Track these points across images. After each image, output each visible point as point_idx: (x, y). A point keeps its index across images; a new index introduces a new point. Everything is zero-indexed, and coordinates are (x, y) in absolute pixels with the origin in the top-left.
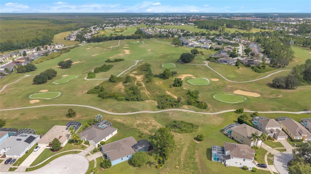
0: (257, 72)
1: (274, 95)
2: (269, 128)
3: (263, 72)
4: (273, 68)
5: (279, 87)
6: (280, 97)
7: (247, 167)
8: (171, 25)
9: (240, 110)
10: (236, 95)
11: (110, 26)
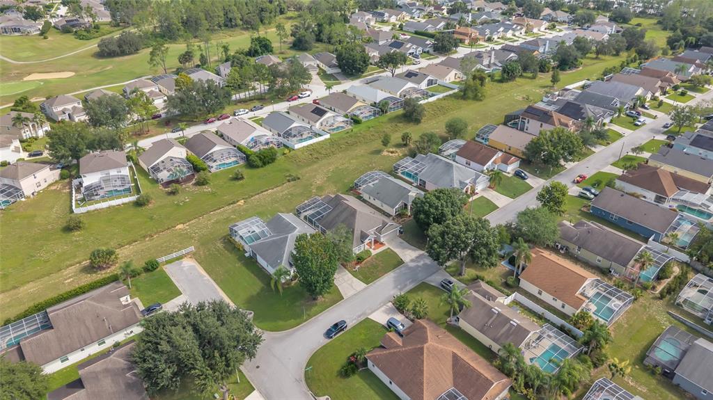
0: (83, 39)
1: (99, 68)
2: (60, 109)
3: (94, 38)
4: (116, 29)
5: (111, 54)
6: (108, 68)
7: (8, 161)
9: (20, 100)
10: (26, 81)
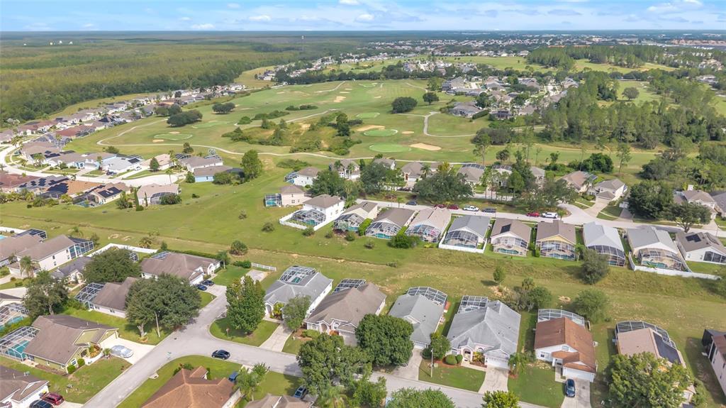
8: (481, 55)
11: (356, 58)
